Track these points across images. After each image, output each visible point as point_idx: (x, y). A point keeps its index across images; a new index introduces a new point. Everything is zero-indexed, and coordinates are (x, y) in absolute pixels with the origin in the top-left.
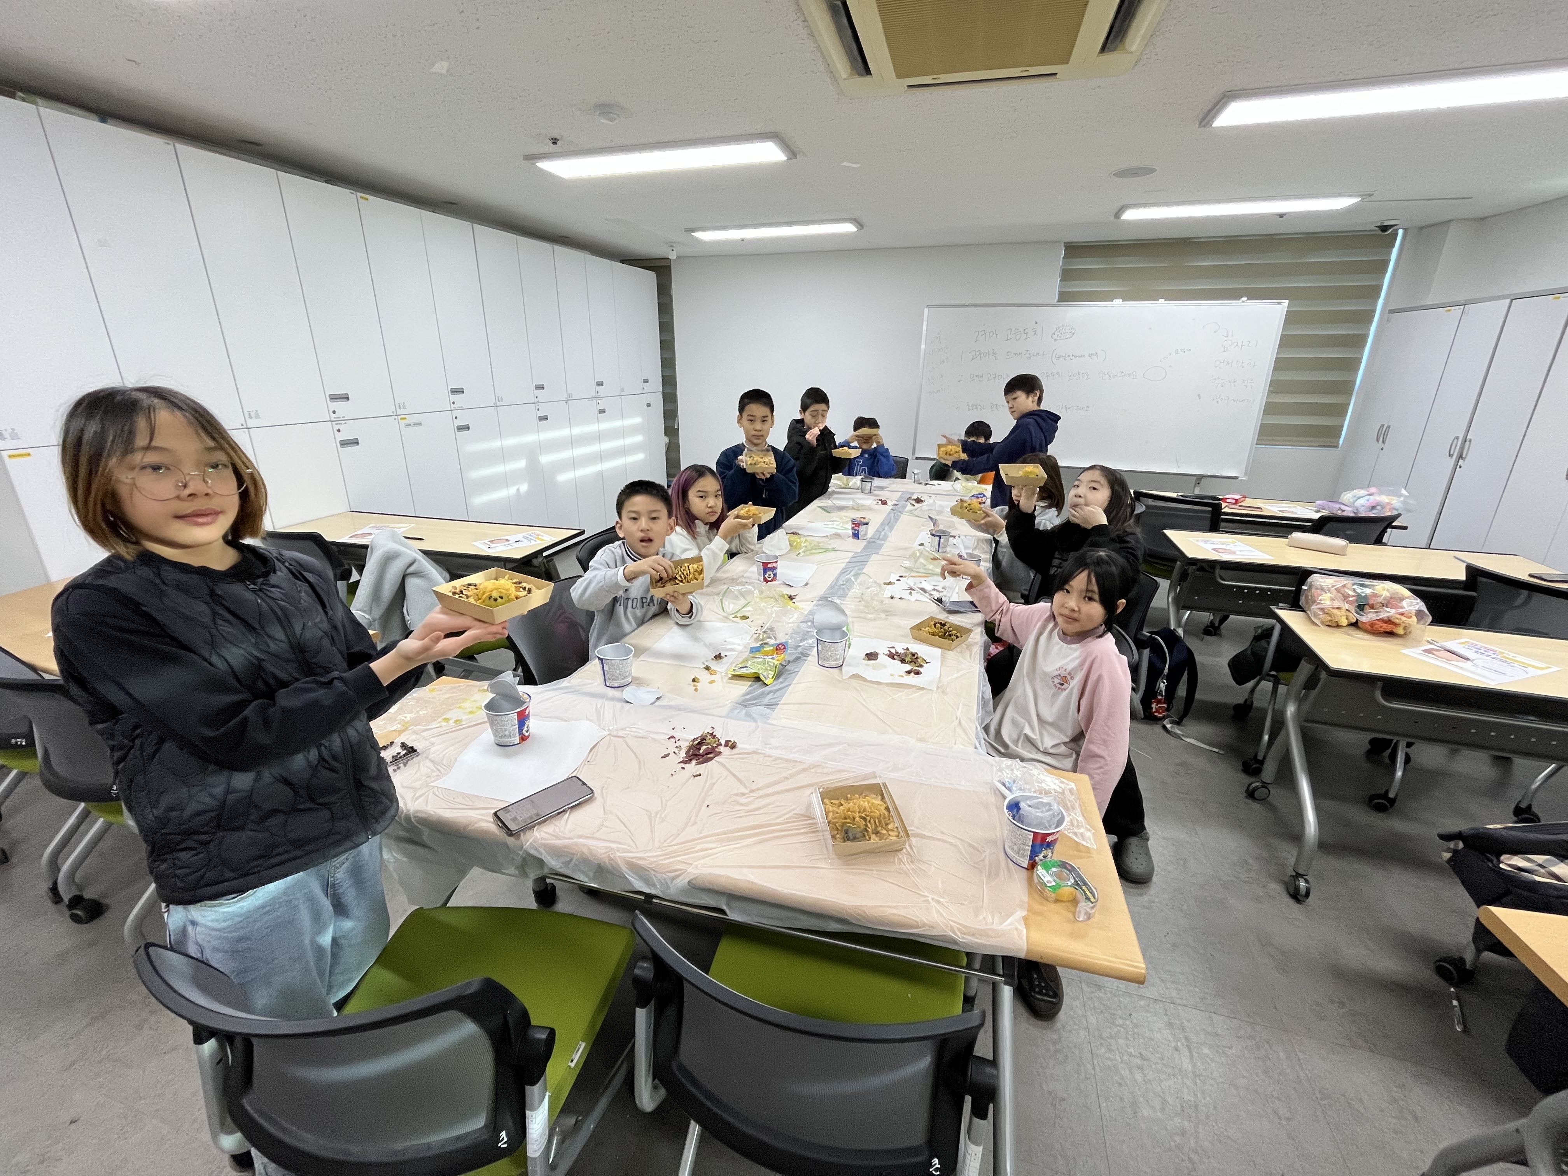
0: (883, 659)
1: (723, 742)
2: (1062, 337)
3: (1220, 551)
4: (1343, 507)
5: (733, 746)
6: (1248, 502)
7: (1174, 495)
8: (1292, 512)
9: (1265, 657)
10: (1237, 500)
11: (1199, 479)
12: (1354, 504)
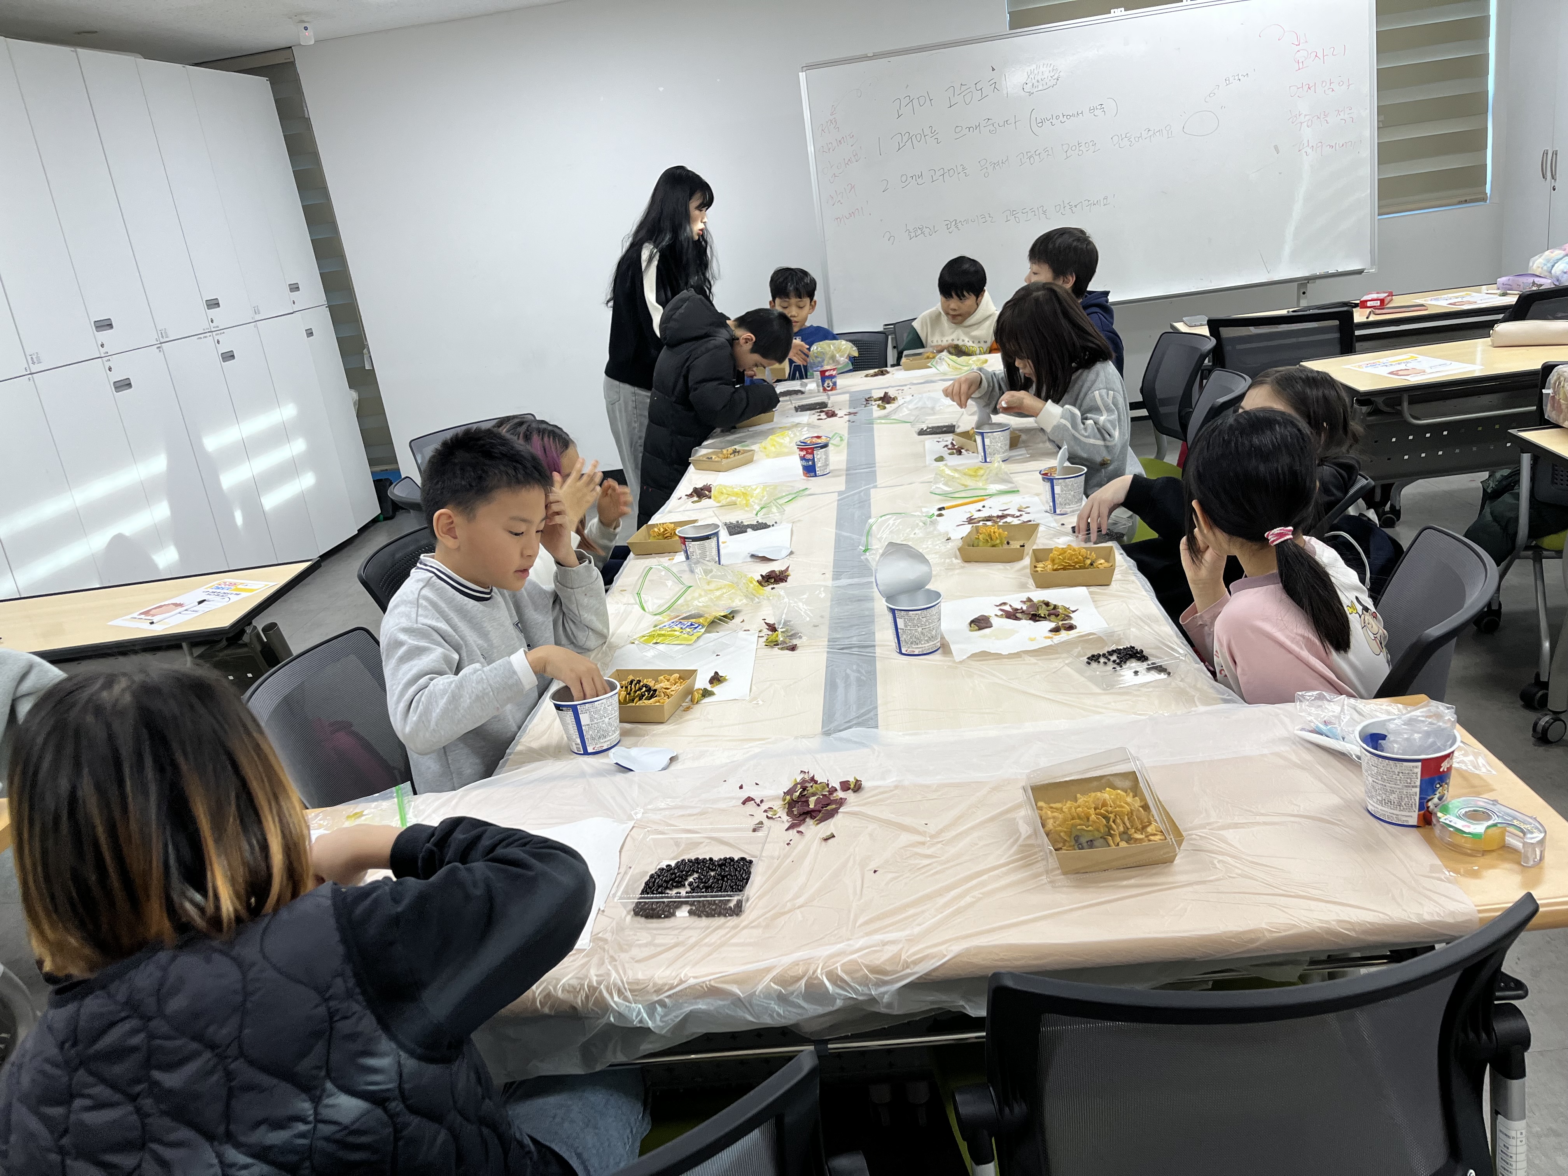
0: (1000, 623)
1: (838, 787)
2: (1040, 88)
3: (1400, 373)
4: (1538, 281)
5: (857, 787)
6: (1398, 301)
7: (1284, 312)
8: (1469, 303)
9: (1516, 519)
10: (1382, 301)
11: (1303, 284)
12: (1550, 272)
